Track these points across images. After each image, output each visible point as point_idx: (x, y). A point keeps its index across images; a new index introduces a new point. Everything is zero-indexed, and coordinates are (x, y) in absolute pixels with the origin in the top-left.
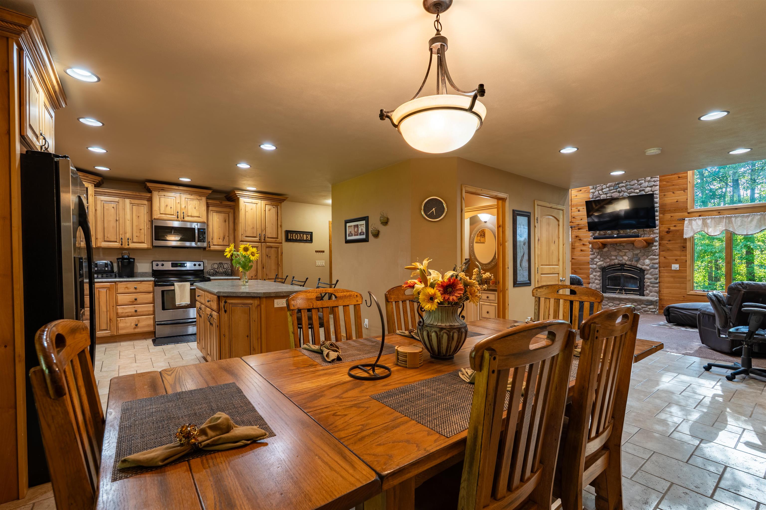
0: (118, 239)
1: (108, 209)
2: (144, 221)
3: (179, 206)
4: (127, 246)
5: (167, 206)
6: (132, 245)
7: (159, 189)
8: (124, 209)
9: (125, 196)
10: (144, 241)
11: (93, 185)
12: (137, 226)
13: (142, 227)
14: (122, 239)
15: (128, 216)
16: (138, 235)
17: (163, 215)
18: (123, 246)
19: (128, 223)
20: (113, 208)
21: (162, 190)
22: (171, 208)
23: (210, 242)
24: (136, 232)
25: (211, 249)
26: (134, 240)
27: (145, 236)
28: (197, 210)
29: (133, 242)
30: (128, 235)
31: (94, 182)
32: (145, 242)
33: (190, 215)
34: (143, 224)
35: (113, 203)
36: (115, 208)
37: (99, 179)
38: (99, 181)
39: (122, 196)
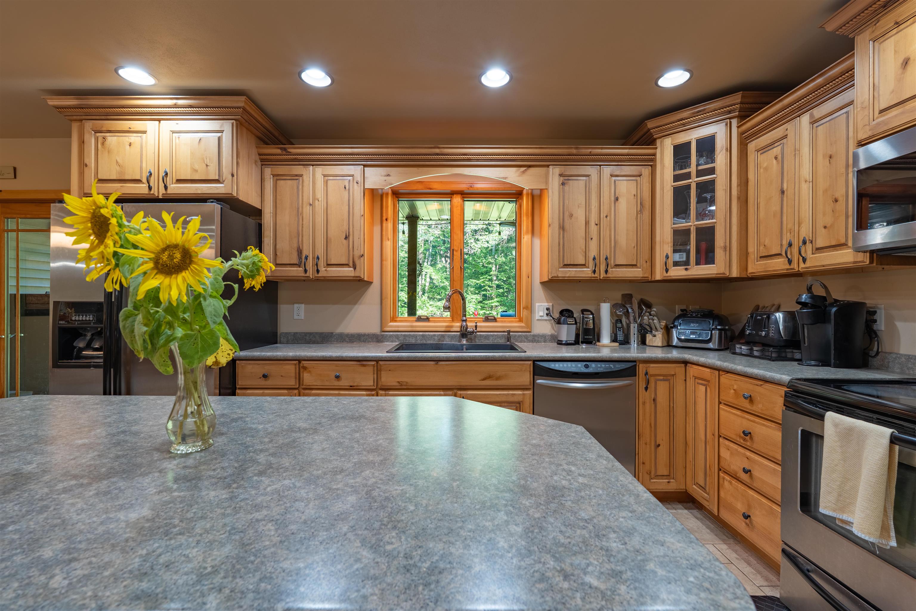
0: (782, 246)
1: (766, 169)
4: (802, 265)
5: (906, 63)
6: (817, 260)
8: (797, 151)
9: (799, 109)
10: (843, 241)
11: (734, 121)
12: (825, 191)
13: (840, 193)
14: (790, 245)
15: (806, 171)
16: (829, 221)
17: (893, 113)
18: (795, 265)
19: (806, 189)
20: (776, 158)
21: (885, 6)
24: (824, 214)
26: (820, 243)
29: (819, 250)
30: (805, 232)
31: (730, 112)
32: (849, 244)
34: (843, 179)
35: (776, 145)
36: (780, 157)
37: (737, 98)
38: (741, 103)
39: (792, 112)
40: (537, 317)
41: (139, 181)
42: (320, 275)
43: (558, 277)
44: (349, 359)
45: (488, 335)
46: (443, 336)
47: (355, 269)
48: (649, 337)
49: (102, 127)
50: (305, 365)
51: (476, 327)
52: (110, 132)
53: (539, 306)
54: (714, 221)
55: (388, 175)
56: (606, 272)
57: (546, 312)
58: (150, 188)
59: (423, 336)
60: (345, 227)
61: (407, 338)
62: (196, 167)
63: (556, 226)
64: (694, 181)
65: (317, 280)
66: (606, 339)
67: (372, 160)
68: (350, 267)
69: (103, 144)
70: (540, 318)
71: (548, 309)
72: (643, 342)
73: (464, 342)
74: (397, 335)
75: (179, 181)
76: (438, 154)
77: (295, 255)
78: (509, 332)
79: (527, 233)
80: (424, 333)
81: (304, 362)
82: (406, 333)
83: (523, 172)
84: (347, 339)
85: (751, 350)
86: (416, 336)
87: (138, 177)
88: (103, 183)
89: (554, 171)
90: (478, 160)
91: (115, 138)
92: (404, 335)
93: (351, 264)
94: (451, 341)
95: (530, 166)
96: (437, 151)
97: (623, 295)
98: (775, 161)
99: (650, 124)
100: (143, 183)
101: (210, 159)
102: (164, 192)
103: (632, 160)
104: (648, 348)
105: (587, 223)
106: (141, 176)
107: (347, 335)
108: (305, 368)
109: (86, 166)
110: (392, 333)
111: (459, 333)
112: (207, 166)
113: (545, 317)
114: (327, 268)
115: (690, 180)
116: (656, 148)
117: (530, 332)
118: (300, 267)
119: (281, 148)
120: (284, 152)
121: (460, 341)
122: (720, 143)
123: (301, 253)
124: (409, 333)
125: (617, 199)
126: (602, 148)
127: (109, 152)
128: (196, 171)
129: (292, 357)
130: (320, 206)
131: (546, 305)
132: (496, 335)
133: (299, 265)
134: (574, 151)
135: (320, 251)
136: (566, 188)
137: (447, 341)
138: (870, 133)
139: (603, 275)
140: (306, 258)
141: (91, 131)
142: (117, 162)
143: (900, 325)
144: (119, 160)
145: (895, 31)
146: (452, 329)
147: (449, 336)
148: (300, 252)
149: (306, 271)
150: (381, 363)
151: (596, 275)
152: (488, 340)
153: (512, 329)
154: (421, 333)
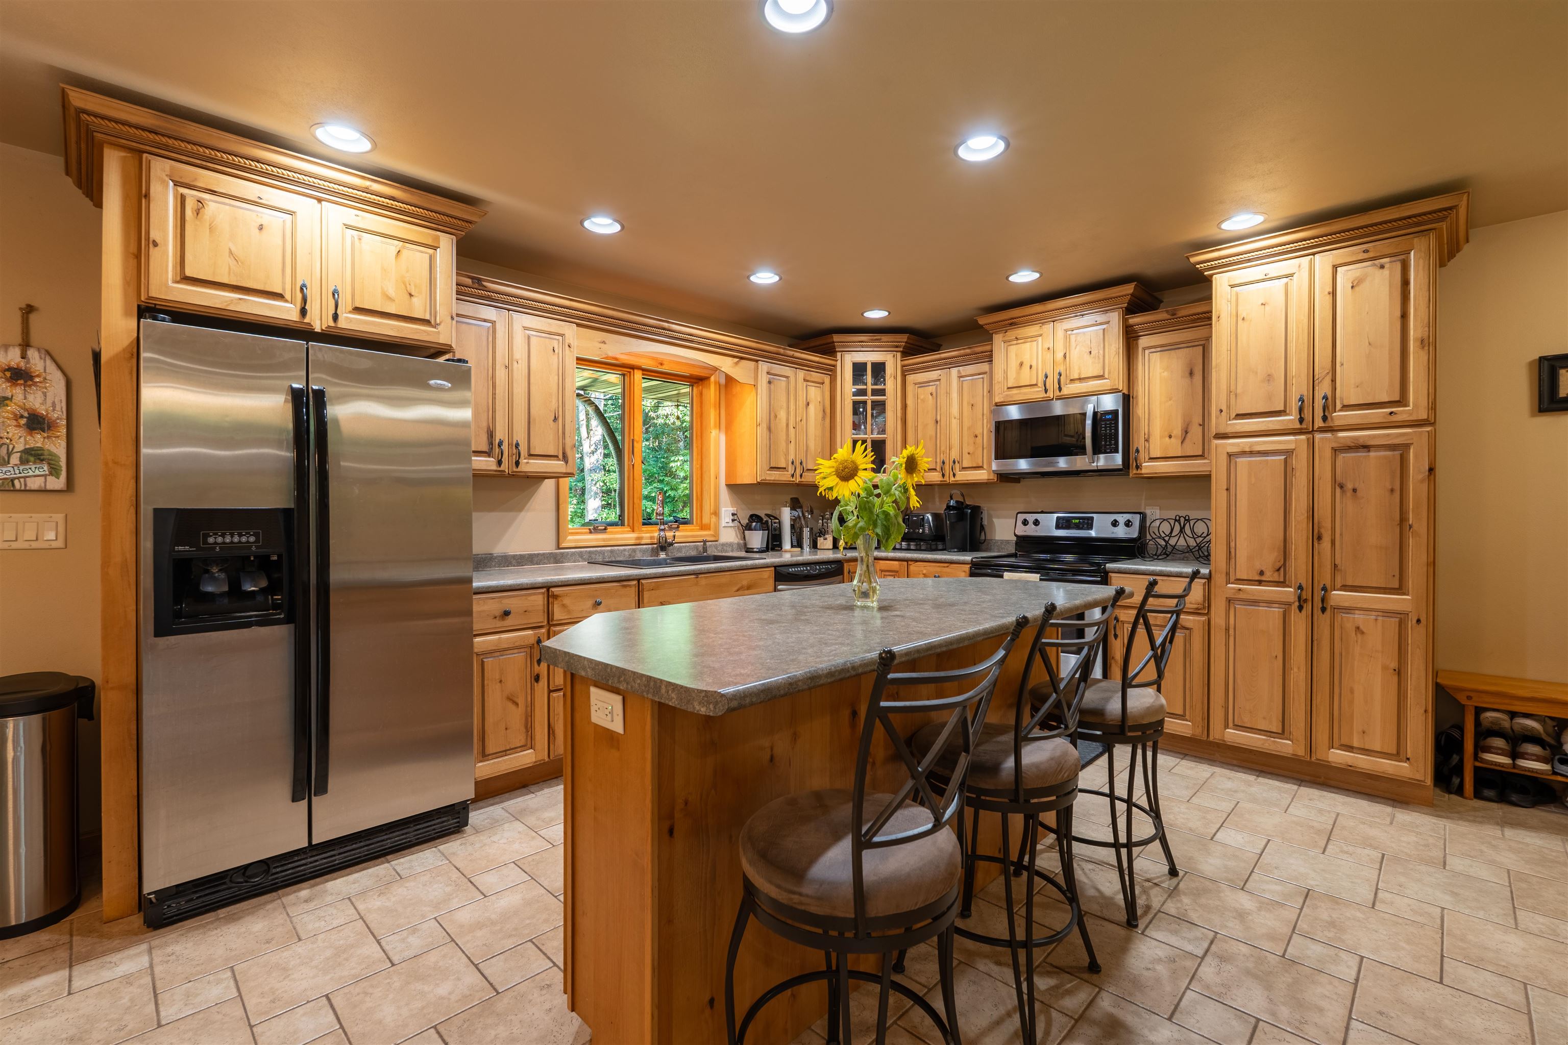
0: (938, 464)
1: (923, 400)
2: (983, 415)
3: (1049, 356)
4: (952, 479)
5: (1021, 364)
6: (963, 476)
7: (1005, 326)
8: (948, 393)
9: (950, 364)
10: (981, 465)
11: (899, 355)
12: (969, 428)
13: (978, 431)
14: (944, 463)
15: (955, 410)
16: (971, 450)
17: (1015, 391)
18: (946, 478)
19: (955, 423)
20: (931, 394)
21: (1011, 324)
22: (1031, 367)
23: (1140, 449)
24: (968, 445)
25: (1143, 471)
26: (965, 465)
27: (985, 451)
28: (1094, 358)
29: (964, 469)
30: (955, 454)
31: (897, 347)
32: (985, 467)
33: (1076, 376)
34: (981, 422)
35: (931, 384)
36: (934, 394)
37: (904, 338)
38: (906, 342)
39: (946, 364)
40: (724, 524)
41: (279, 296)
42: (519, 469)
43: (766, 480)
44: (610, 580)
45: (680, 547)
46: (634, 551)
47: (567, 462)
48: (820, 541)
49: (196, 179)
50: (555, 593)
51: (674, 537)
52: (213, 192)
53: (725, 511)
54: (885, 436)
55: (604, 342)
56: (801, 476)
57: (732, 517)
58: (303, 312)
59: (612, 551)
60: (554, 405)
61: (593, 556)
62: (391, 292)
63: (764, 425)
64: (869, 398)
65: (513, 476)
66: (787, 545)
67: (589, 320)
68: (559, 460)
69: (198, 212)
70: (726, 525)
71: (733, 515)
72: (814, 546)
73: (663, 555)
74: (581, 552)
75: (358, 310)
76: (664, 329)
77: (484, 438)
78: (705, 542)
79: (715, 427)
80: (613, 548)
81: (553, 589)
82: (591, 549)
83: (736, 363)
84: (514, 562)
85: (909, 545)
86: (602, 553)
87: (278, 290)
88: (194, 285)
89: (764, 367)
90: (699, 343)
91: (227, 207)
92: (590, 552)
93: (561, 456)
94: (643, 556)
95: (742, 358)
96: (666, 325)
97: (791, 499)
98: (930, 397)
99: (836, 338)
100: (286, 301)
101: (415, 286)
102: (332, 324)
103: (820, 368)
104: (818, 551)
105: (787, 425)
106: (284, 289)
107: (514, 557)
108: (556, 597)
109: (155, 244)
110: (573, 550)
111: (655, 546)
112: (411, 295)
113: (731, 524)
114: (529, 459)
115: (867, 397)
116: (837, 361)
117: (717, 541)
118: (489, 456)
119: (472, 278)
120: (476, 286)
121: (658, 555)
122: (889, 370)
123: (492, 436)
124: (594, 549)
125: (808, 404)
126: (802, 353)
127: (211, 229)
128: (391, 299)
129: (542, 583)
130: (520, 370)
131: (732, 510)
132: (688, 547)
133: (488, 454)
134: (782, 351)
135: (520, 436)
136: (772, 386)
137: (639, 556)
138: (1002, 400)
139: (798, 480)
140: (500, 444)
141: (167, 179)
142: (231, 252)
143: (995, 520)
144: (233, 249)
145: (1015, 342)
146: (643, 542)
147: (641, 550)
148: (491, 434)
149: (500, 463)
150: (643, 581)
151: (794, 479)
152: (681, 552)
153: (708, 539)
154: (609, 548)
